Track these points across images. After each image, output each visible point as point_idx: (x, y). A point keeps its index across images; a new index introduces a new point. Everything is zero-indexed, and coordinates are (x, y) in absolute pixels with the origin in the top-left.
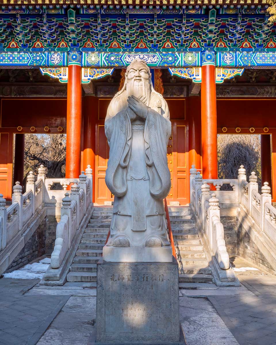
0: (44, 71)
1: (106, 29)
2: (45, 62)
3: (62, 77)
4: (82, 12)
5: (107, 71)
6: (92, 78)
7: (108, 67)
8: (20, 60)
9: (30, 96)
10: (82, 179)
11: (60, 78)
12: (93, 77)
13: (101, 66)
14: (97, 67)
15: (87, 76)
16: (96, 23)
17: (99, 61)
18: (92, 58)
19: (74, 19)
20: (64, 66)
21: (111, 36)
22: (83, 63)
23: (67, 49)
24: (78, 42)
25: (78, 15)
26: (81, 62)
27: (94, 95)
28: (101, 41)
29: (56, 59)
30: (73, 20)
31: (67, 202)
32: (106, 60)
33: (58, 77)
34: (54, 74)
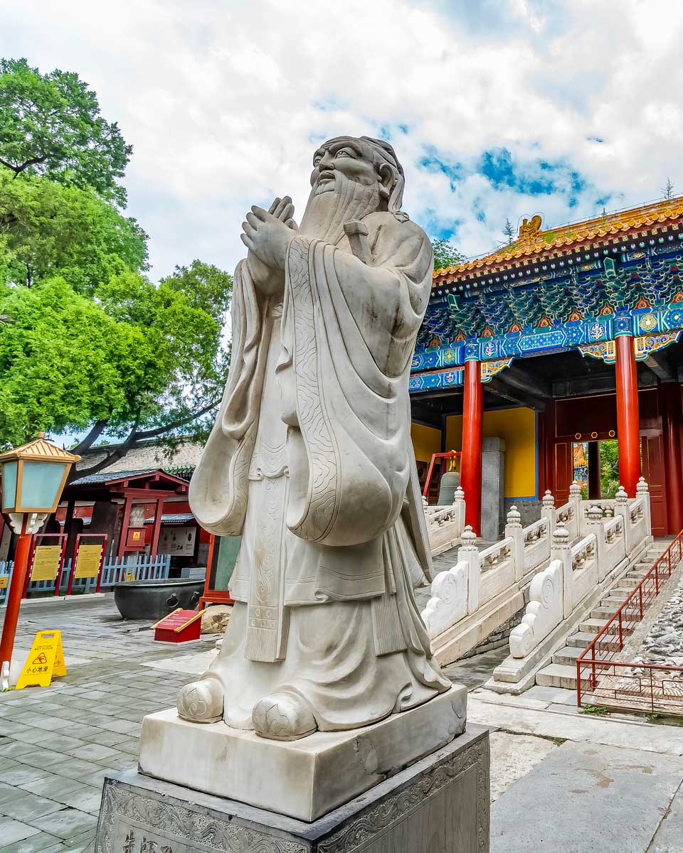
0: (584, 351)
1: (662, 277)
2: (583, 338)
3: (608, 355)
4: (624, 260)
5: (671, 337)
6: (648, 351)
7: (672, 331)
8: (552, 341)
9: (590, 393)
10: (620, 499)
11: (606, 357)
12: (650, 349)
13: (661, 331)
14: (655, 333)
15: (643, 349)
16: (646, 270)
17: (657, 325)
18: (648, 322)
19: (613, 270)
20: (609, 340)
21: (672, 285)
22: (635, 331)
23: (611, 316)
24: (625, 303)
25: (619, 264)
26: (632, 331)
27: (673, 381)
28: (657, 296)
29: (597, 332)
30: (612, 273)
31: (560, 537)
32: (667, 321)
33: (602, 357)
34: (597, 353)
